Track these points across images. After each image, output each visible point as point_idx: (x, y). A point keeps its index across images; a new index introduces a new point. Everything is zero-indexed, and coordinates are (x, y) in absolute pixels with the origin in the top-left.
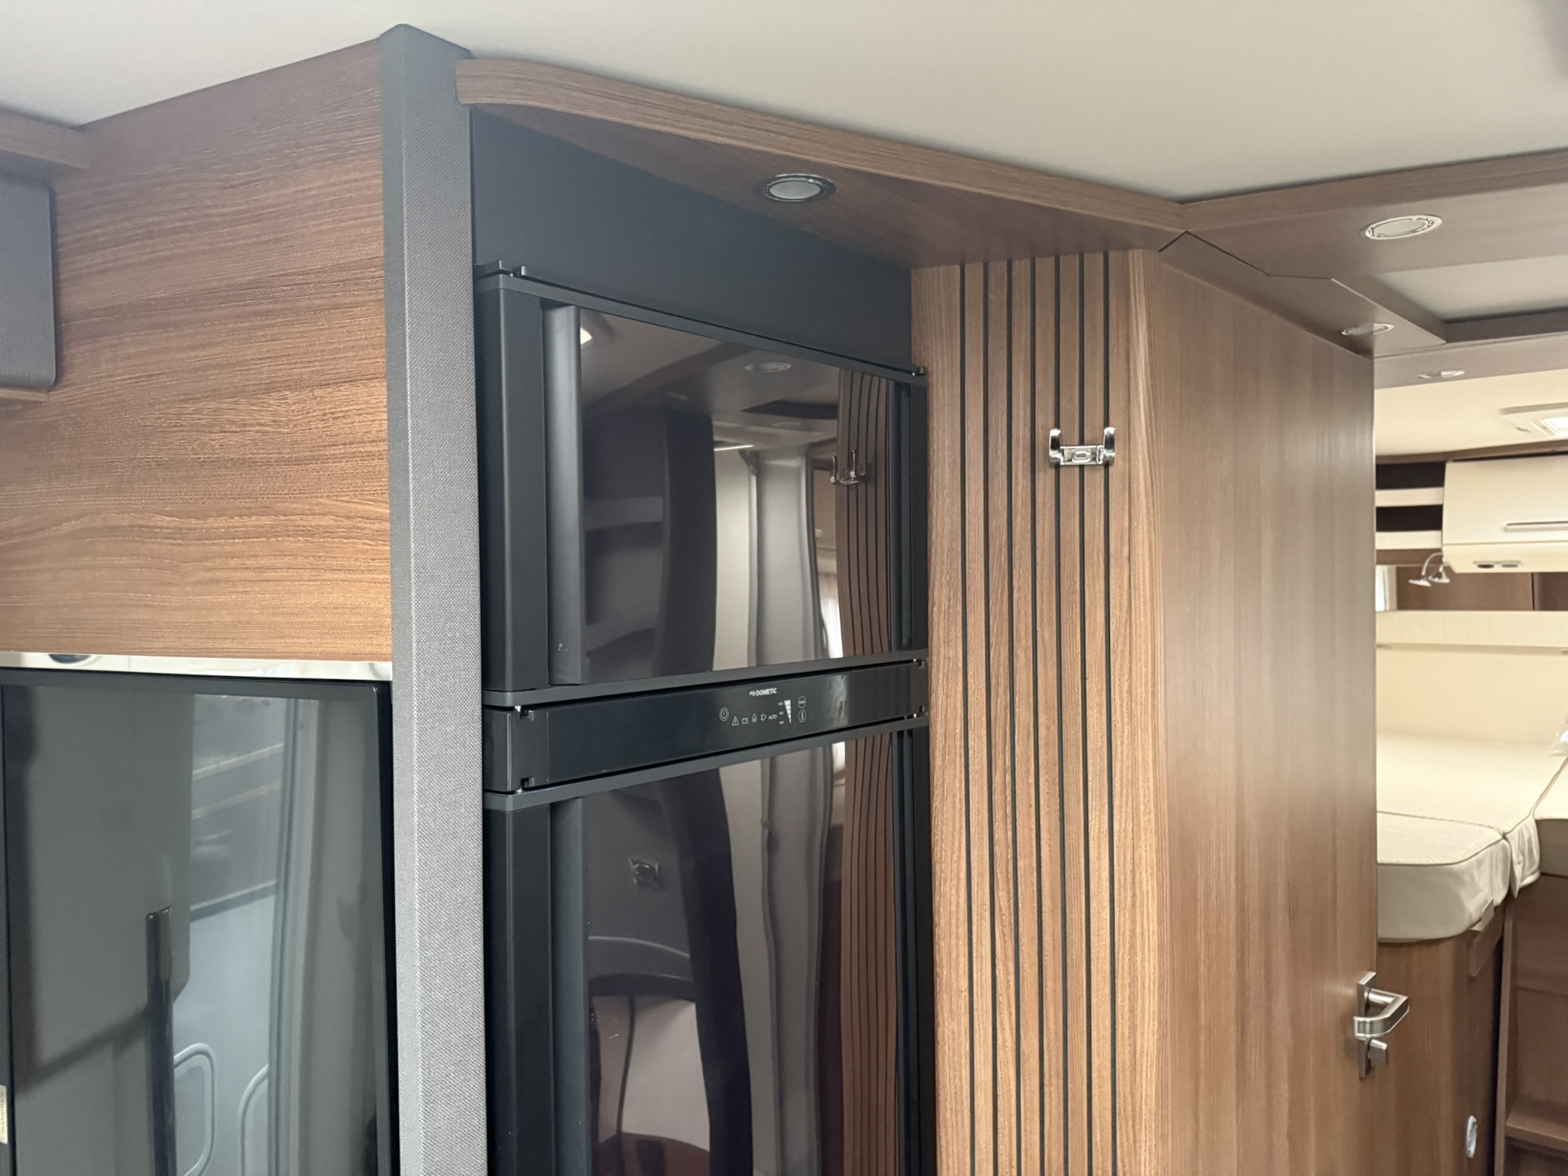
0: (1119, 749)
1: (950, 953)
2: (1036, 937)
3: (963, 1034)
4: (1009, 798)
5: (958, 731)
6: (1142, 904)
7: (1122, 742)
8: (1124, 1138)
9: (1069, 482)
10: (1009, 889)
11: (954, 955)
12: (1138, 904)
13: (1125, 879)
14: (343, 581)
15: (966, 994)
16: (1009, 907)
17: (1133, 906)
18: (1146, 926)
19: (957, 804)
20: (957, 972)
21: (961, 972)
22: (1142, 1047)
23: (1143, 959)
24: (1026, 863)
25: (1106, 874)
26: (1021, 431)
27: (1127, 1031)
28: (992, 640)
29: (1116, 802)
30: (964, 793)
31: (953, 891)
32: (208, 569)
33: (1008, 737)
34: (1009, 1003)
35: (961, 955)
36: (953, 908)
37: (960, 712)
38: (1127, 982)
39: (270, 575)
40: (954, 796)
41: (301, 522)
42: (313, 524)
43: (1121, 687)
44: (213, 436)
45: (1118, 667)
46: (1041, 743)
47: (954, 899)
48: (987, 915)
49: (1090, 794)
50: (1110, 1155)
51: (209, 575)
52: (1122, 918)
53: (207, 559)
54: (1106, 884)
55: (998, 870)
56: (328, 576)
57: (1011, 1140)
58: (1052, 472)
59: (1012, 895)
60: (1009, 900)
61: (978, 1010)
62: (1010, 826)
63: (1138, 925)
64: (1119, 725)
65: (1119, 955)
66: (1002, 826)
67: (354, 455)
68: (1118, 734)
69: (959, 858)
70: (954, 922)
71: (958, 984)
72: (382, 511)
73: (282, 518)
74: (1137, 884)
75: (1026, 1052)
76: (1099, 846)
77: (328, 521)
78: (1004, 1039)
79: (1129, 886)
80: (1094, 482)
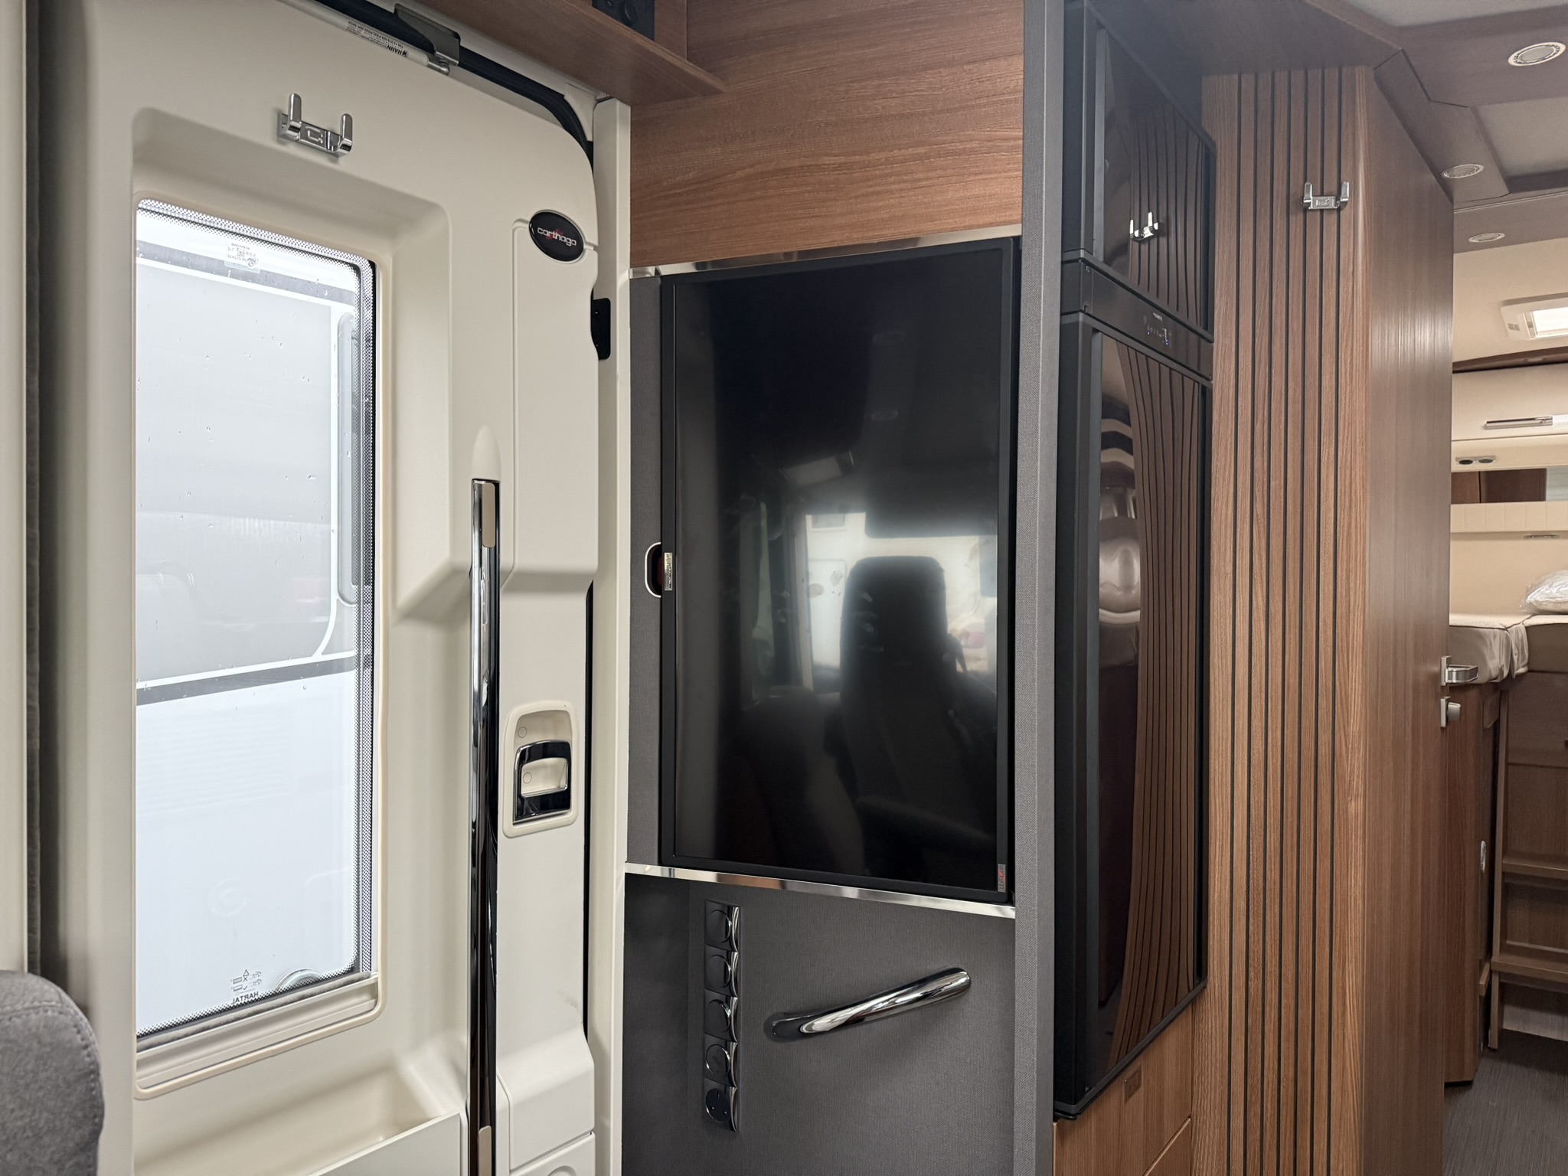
0: (1343, 402)
1: (1220, 548)
2: (1282, 532)
3: (1228, 603)
4: (1266, 440)
5: (1231, 395)
6: (1356, 506)
7: (1345, 397)
8: (1341, 664)
9: (1314, 221)
10: (1263, 501)
11: (1222, 550)
12: (1353, 506)
13: (1345, 490)
14: (983, 179)
15: (1230, 576)
16: (1264, 513)
17: (1350, 507)
18: (1358, 520)
19: (1229, 446)
20: (1225, 561)
21: (1228, 560)
22: (1355, 602)
23: (1356, 542)
24: (1276, 483)
25: (1332, 487)
26: (1280, 188)
27: (1344, 592)
28: (1257, 331)
29: (1340, 438)
30: (1233, 438)
31: (1224, 506)
32: (870, 186)
33: (1266, 398)
34: (1262, 580)
35: (1228, 549)
36: (1223, 518)
37: (1233, 382)
38: (1345, 559)
39: (924, 183)
40: (1227, 441)
41: (950, 148)
42: (960, 147)
43: (1346, 361)
44: (877, 102)
45: (1344, 346)
46: (1289, 401)
47: (1224, 512)
48: (1248, 520)
49: (1322, 434)
50: (1331, 677)
51: (871, 190)
52: (1342, 516)
53: (869, 180)
54: (1332, 494)
55: (1256, 489)
56: (972, 178)
57: (1261, 673)
58: (1301, 216)
59: (1266, 506)
60: (1264, 509)
61: (1239, 586)
62: (1266, 459)
63: (1353, 519)
64: (1344, 386)
65: (1340, 541)
66: (1260, 459)
67: (995, 103)
68: (1343, 392)
69: (1229, 482)
70: (1223, 527)
71: (1225, 568)
72: (1017, 133)
73: (935, 147)
74: (1353, 492)
75: (1273, 612)
76: (1328, 468)
77: (974, 144)
78: (1258, 606)
79: (1347, 494)
80: (1330, 220)
